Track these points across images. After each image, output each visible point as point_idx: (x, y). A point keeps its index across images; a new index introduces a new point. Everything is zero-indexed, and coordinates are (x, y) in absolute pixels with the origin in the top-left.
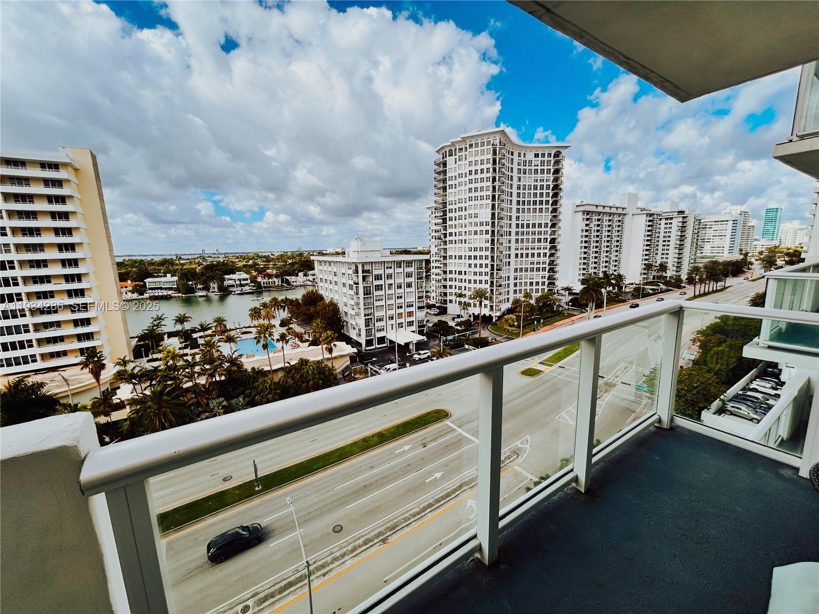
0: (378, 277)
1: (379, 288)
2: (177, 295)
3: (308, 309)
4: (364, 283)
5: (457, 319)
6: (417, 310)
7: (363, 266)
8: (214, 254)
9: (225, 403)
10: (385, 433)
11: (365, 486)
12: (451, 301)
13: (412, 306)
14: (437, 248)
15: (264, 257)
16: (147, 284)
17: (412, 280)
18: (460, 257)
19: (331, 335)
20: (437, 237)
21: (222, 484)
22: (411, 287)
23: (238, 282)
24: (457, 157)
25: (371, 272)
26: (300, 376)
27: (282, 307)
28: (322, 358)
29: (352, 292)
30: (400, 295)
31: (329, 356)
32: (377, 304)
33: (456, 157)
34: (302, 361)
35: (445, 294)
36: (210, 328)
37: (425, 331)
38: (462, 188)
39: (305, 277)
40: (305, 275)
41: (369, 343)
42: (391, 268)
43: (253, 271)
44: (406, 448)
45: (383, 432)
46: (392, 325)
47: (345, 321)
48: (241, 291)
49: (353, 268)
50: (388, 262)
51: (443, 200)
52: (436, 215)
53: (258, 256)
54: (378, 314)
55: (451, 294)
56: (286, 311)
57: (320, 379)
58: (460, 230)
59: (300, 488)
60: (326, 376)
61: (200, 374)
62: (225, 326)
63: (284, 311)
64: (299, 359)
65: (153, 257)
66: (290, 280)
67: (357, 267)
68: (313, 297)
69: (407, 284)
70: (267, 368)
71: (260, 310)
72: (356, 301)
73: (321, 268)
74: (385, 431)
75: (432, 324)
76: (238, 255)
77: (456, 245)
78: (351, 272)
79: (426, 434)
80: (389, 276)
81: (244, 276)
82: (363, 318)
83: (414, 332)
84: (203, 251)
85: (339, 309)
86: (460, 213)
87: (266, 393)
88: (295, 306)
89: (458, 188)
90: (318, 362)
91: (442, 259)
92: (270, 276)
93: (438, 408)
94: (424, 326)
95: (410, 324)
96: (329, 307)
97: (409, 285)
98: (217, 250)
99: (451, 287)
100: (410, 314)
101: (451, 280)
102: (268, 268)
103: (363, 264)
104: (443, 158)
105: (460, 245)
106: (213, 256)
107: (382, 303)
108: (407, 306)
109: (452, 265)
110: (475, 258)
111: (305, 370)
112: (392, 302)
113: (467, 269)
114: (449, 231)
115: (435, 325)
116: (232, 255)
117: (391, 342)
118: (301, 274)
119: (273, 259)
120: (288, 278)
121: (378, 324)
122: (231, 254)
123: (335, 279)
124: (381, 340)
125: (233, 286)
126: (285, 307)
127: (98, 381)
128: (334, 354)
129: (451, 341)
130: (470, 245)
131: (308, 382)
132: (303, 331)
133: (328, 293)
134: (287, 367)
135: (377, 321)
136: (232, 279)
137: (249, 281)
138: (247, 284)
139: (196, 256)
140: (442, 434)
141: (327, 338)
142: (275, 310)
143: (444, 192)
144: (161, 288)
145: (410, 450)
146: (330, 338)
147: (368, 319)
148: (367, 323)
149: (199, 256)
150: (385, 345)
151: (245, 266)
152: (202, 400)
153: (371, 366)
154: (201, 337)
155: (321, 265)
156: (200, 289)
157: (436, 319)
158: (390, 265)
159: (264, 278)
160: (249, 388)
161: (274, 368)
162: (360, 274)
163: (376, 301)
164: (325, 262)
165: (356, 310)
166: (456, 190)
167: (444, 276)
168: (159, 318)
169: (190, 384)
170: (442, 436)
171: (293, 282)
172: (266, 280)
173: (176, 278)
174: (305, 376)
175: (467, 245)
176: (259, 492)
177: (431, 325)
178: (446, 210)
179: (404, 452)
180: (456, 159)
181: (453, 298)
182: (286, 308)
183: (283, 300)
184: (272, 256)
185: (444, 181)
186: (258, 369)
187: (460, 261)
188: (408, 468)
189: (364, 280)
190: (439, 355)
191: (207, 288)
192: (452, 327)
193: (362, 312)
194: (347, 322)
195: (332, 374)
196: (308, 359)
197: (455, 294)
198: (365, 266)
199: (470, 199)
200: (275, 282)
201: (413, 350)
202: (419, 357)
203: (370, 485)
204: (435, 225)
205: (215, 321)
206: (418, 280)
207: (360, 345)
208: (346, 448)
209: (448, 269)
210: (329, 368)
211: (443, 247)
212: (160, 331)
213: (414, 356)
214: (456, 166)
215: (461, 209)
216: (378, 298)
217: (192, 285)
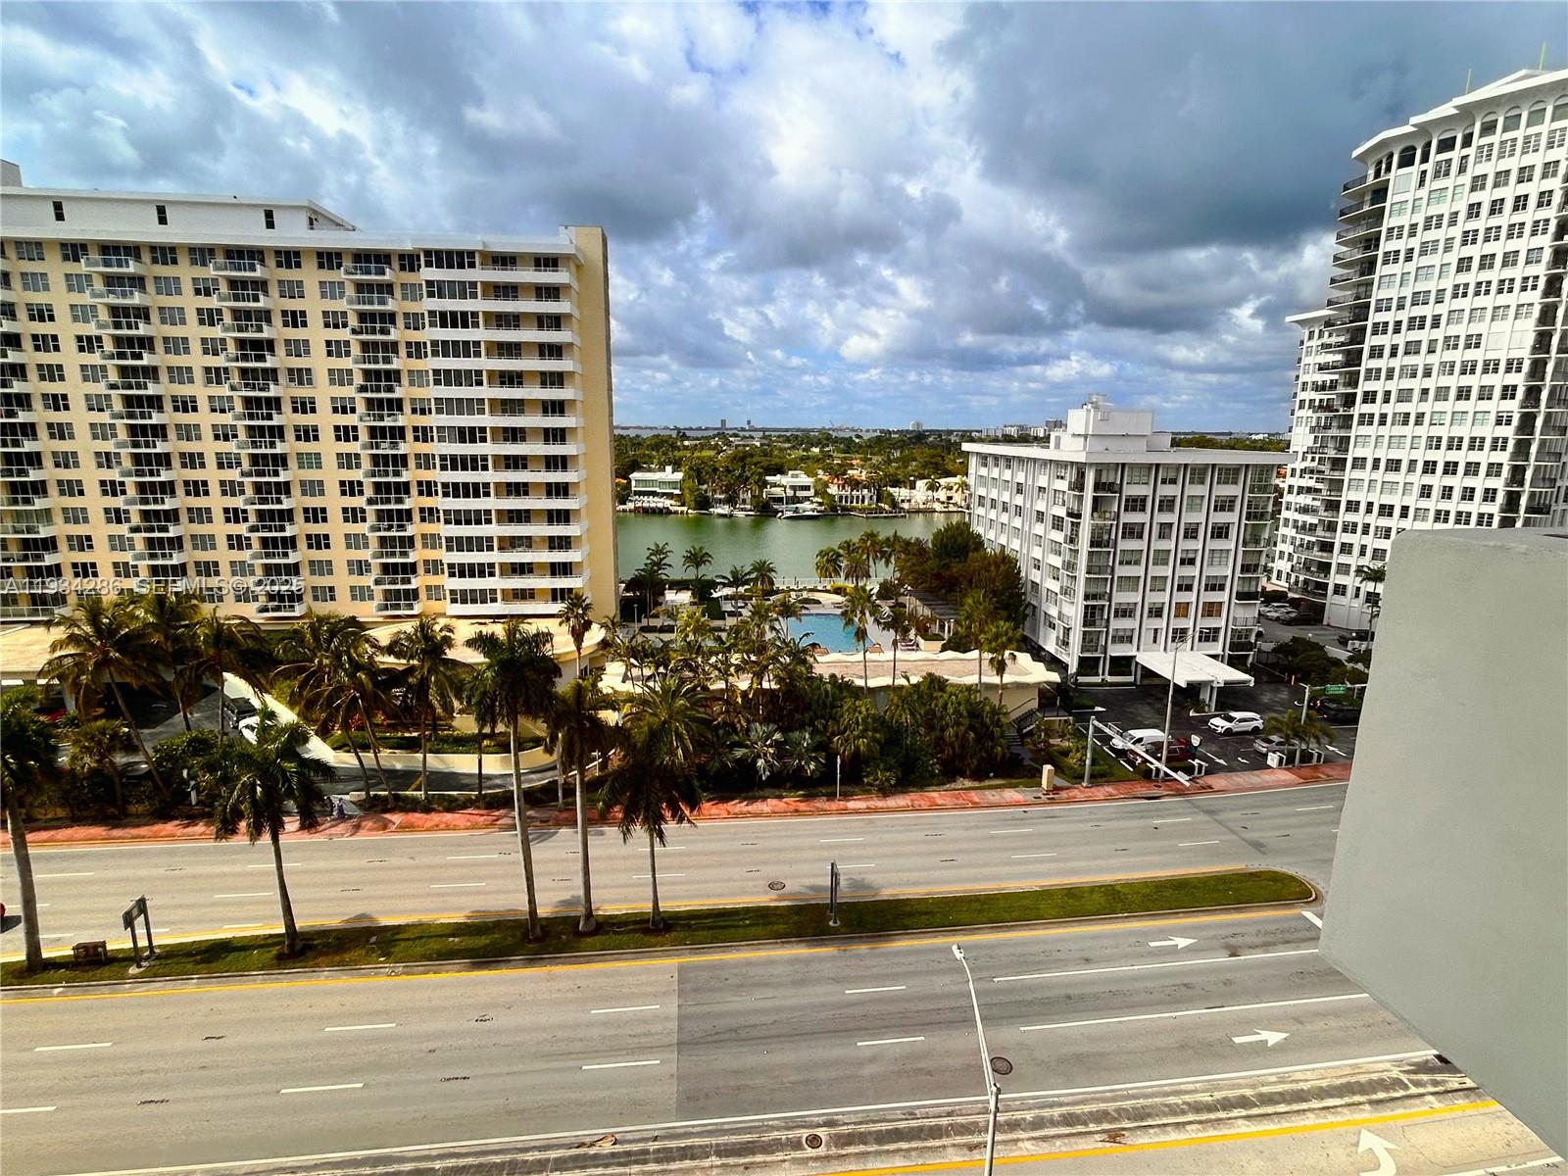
0: (1136, 504)
1: (1133, 531)
2: (680, 509)
3: (947, 567)
4: (1095, 515)
5: (1357, 643)
6: (1234, 600)
7: (1099, 473)
8: (743, 430)
9: (777, 736)
10: (1126, 890)
11: (1069, 997)
12: (1340, 590)
13: (1222, 588)
14: (1313, 436)
15: (843, 440)
16: (633, 483)
17: (1230, 517)
18: (1394, 465)
19: (1006, 633)
20: (1317, 404)
21: (766, 893)
22: (1227, 537)
23: (790, 493)
24: (1429, 167)
25: (1117, 488)
26: (927, 713)
27: (883, 554)
28: (977, 681)
29: (1058, 536)
30: (1191, 556)
31: (996, 680)
32: (1122, 571)
33: (1424, 167)
34: (932, 681)
35: (1325, 568)
36: (747, 582)
37: (1250, 660)
38: (1434, 260)
39: (930, 492)
40: (933, 487)
41: (1088, 665)
42: (1173, 481)
43: (820, 472)
44: (1182, 942)
45: (1118, 888)
46: (1156, 630)
47: (1030, 603)
48: (795, 512)
49: (1071, 475)
50: (1167, 466)
51: (1358, 298)
52: (1326, 339)
53: (828, 438)
54: (1121, 598)
55: (1344, 569)
56: (891, 566)
57: (971, 728)
58: (1406, 383)
59: (916, 952)
60: (983, 724)
61: (739, 669)
62: (772, 583)
63: (887, 566)
64: (924, 674)
65: (639, 432)
66: (896, 495)
67: (1081, 475)
68: (959, 538)
69: (1213, 528)
70: (859, 682)
71: (839, 555)
72: (1067, 558)
73: (983, 471)
74: (1124, 885)
75: (1272, 645)
76: (788, 434)
77: (1385, 431)
78: (1063, 485)
79: (1240, 924)
80: (1167, 504)
81: (804, 479)
82: (1080, 602)
83: (1214, 657)
84: (723, 422)
85: (1019, 572)
86: (1414, 335)
87: (856, 733)
88: (914, 554)
89: (1418, 261)
90: (969, 688)
91: (1326, 468)
92: (855, 484)
93: (1277, 869)
94: (1250, 646)
95: (1209, 636)
96: (997, 566)
97: (1221, 532)
98: (749, 422)
99: (1346, 548)
100: (1212, 609)
101: (1348, 528)
102: (851, 466)
103: (1100, 468)
104: (1377, 174)
105: (1399, 430)
106: (741, 434)
107: (1137, 571)
108: (1207, 585)
109: (1359, 486)
110: (1450, 468)
111: (941, 702)
112: (1166, 571)
113: (1412, 501)
114: (1364, 386)
115: (1280, 649)
116: (777, 434)
117: (1148, 673)
118: (921, 484)
119: (861, 446)
120: (891, 490)
121: (1117, 624)
122: (775, 430)
123: (1019, 500)
124: (1122, 665)
125: (779, 500)
126: (890, 555)
127: (579, 649)
128: (1007, 678)
129: (1335, 699)
130: (1435, 431)
131: (943, 729)
132: (927, 612)
133: (994, 532)
134: (902, 687)
135: (1116, 616)
136: (779, 486)
137: (812, 492)
138: (807, 499)
139: (711, 433)
140: (1287, 936)
141: (997, 637)
142: (868, 557)
143: (1362, 274)
144: (654, 494)
145: (1188, 949)
146: (1004, 639)
147: (1094, 607)
148: (1091, 615)
149: (716, 432)
150: (1131, 679)
151: (803, 459)
152: (739, 722)
153: (1096, 723)
154: (726, 598)
155: (985, 465)
156: (720, 501)
157: (1287, 634)
158: (1171, 475)
159: (844, 488)
160: (823, 717)
161: (873, 683)
162: (1089, 493)
163: (1121, 563)
164: (996, 458)
165: (1066, 582)
166: (1411, 267)
167: (1327, 516)
168: (658, 551)
169: (721, 685)
170: (1288, 942)
171: (903, 501)
172: (847, 492)
173: (679, 476)
174: (938, 714)
175: (1423, 431)
176: (835, 931)
177: (1268, 647)
178: (1364, 328)
179: (1174, 951)
180: (1424, 172)
181: (1350, 581)
182: (893, 560)
183: (888, 539)
184: (857, 441)
185: (1372, 242)
186: (842, 678)
187: (1391, 477)
188: (1182, 991)
189: (1095, 509)
190: (1293, 729)
191: (731, 500)
192: (1337, 663)
193: (1081, 589)
194: (1034, 607)
195: (998, 724)
196: (946, 677)
197: (1359, 570)
198: (1104, 474)
199: (1460, 292)
200: (863, 497)
201: (1209, 706)
202: (1228, 725)
203: (1082, 998)
204: (1320, 369)
205: (755, 569)
206: (1247, 519)
207: (1065, 667)
208: (1025, 897)
209: (1346, 496)
210: (993, 708)
211: (1334, 432)
212: (664, 577)
213: (1212, 721)
214: (1423, 193)
215: (1417, 323)
216: (1127, 558)
217: (706, 491)
